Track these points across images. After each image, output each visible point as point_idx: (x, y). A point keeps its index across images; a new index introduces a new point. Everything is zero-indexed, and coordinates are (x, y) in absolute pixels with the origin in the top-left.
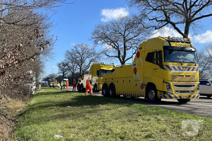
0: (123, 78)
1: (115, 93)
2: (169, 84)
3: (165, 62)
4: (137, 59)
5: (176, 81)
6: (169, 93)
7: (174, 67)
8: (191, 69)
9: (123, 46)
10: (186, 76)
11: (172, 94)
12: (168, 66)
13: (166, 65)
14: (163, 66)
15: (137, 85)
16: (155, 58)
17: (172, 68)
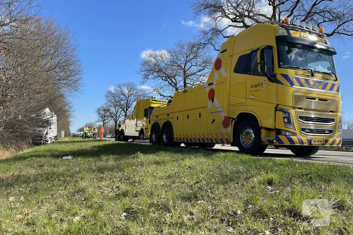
0: (187, 111)
1: (173, 138)
2: (289, 113)
3: (280, 66)
4: (216, 73)
5: (301, 108)
6: (288, 134)
7: (298, 79)
8: (329, 87)
9: (182, 83)
10: (319, 100)
11: (294, 134)
12: (286, 77)
13: (282, 74)
14: (275, 76)
15: (214, 120)
16: (259, 61)
17: (294, 81)
